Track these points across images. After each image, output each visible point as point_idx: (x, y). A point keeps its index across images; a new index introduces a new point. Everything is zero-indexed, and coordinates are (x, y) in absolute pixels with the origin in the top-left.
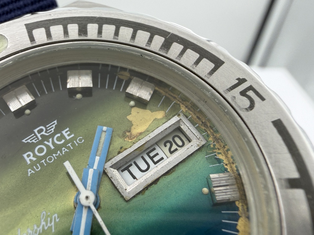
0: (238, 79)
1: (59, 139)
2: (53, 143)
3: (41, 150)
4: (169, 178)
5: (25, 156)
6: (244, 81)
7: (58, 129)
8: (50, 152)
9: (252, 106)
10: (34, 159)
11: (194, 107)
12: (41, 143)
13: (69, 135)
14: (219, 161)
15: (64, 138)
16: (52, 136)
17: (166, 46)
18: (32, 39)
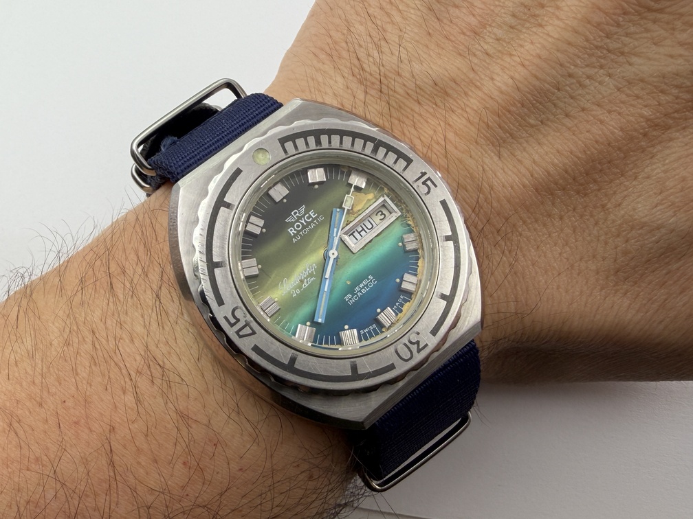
0: (422, 173)
1: (308, 218)
2: (305, 221)
3: (298, 226)
4: (378, 238)
5: (289, 230)
6: (425, 173)
7: (307, 212)
8: (304, 227)
9: (429, 192)
10: (295, 232)
11: (391, 190)
12: (297, 221)
13: (314, 215)
14: (409, 225)
15: (312, 217)
16: (304, 216)
17: (375, 150)
18: (286, 152)
